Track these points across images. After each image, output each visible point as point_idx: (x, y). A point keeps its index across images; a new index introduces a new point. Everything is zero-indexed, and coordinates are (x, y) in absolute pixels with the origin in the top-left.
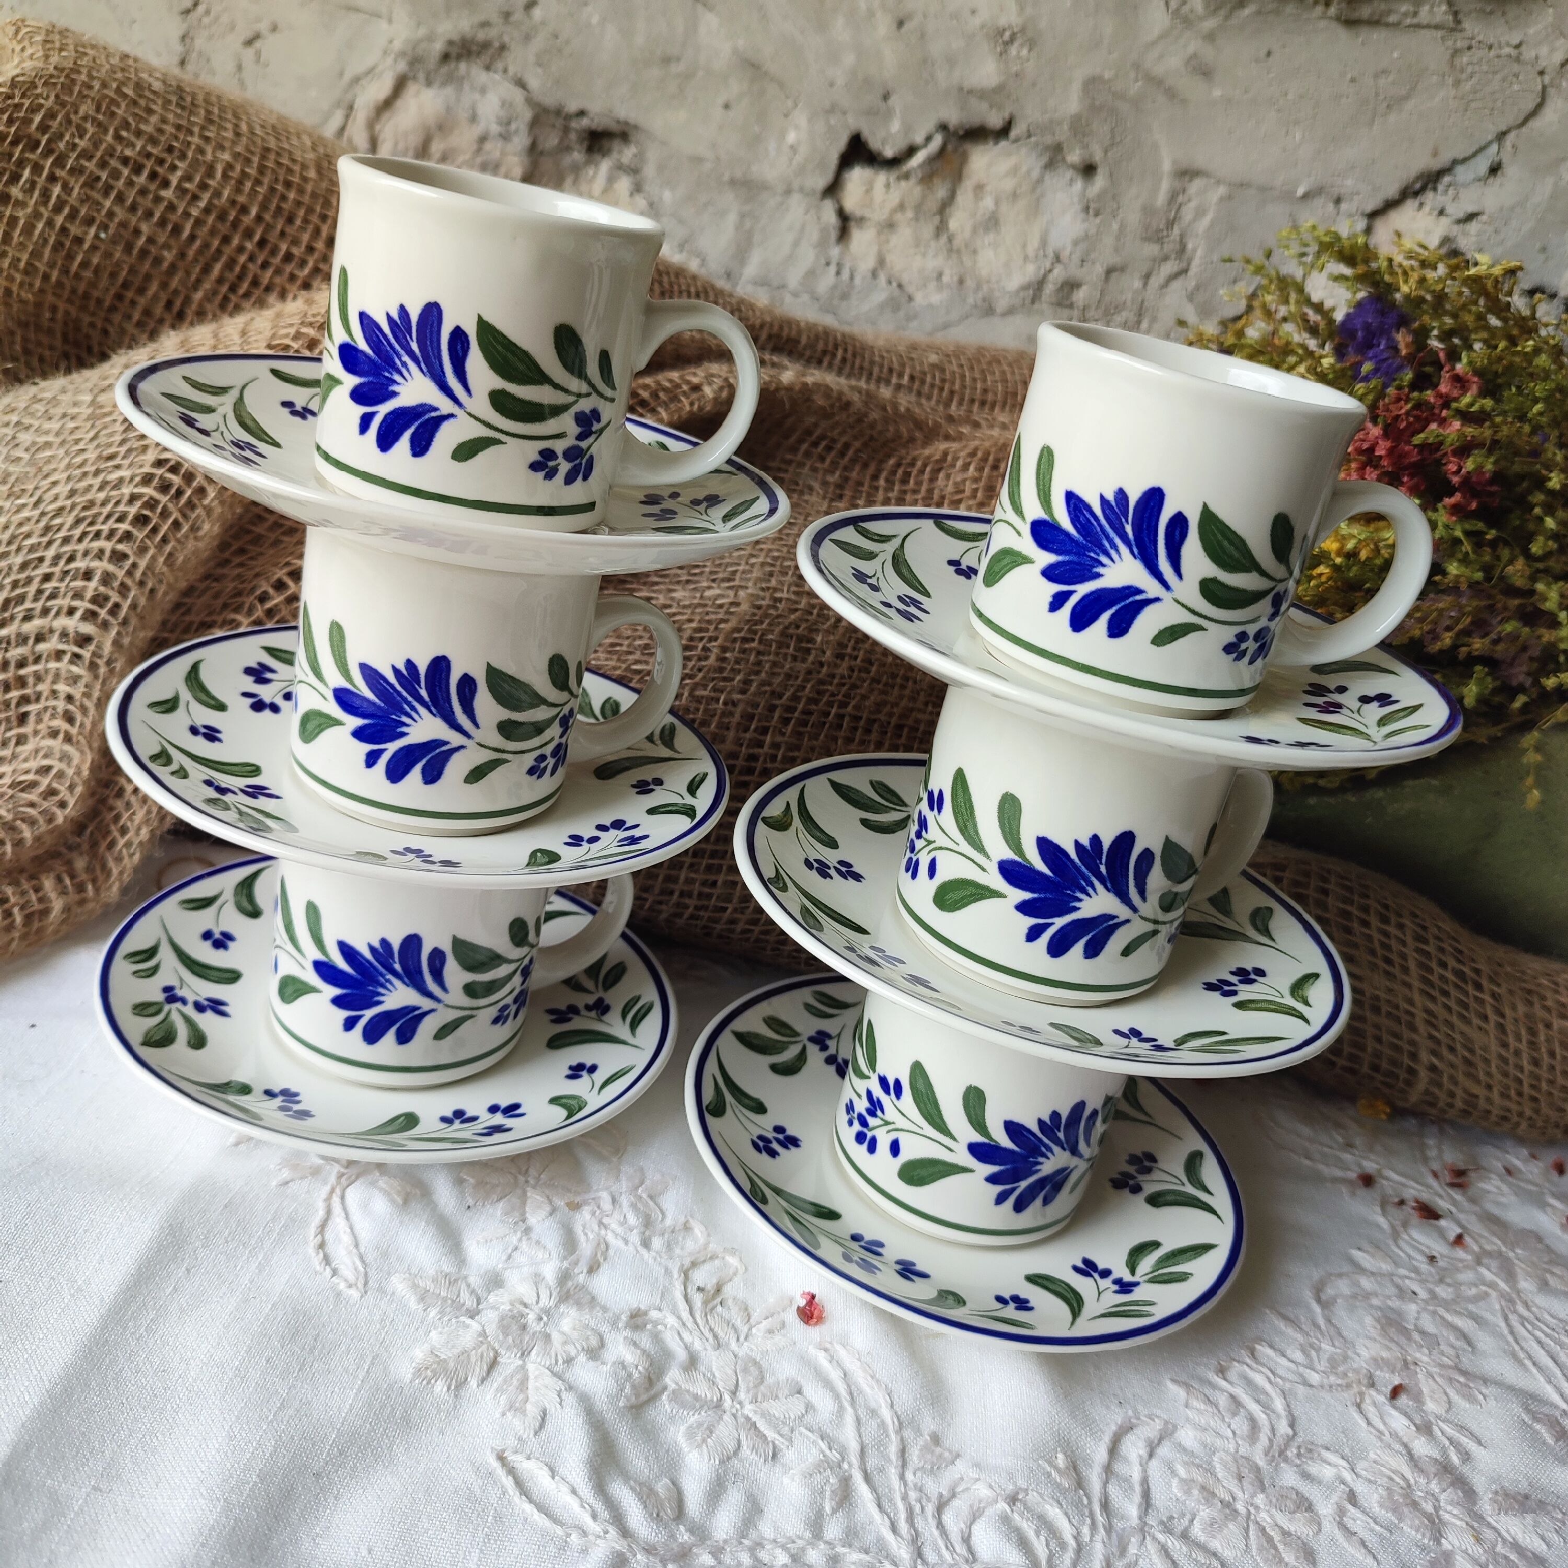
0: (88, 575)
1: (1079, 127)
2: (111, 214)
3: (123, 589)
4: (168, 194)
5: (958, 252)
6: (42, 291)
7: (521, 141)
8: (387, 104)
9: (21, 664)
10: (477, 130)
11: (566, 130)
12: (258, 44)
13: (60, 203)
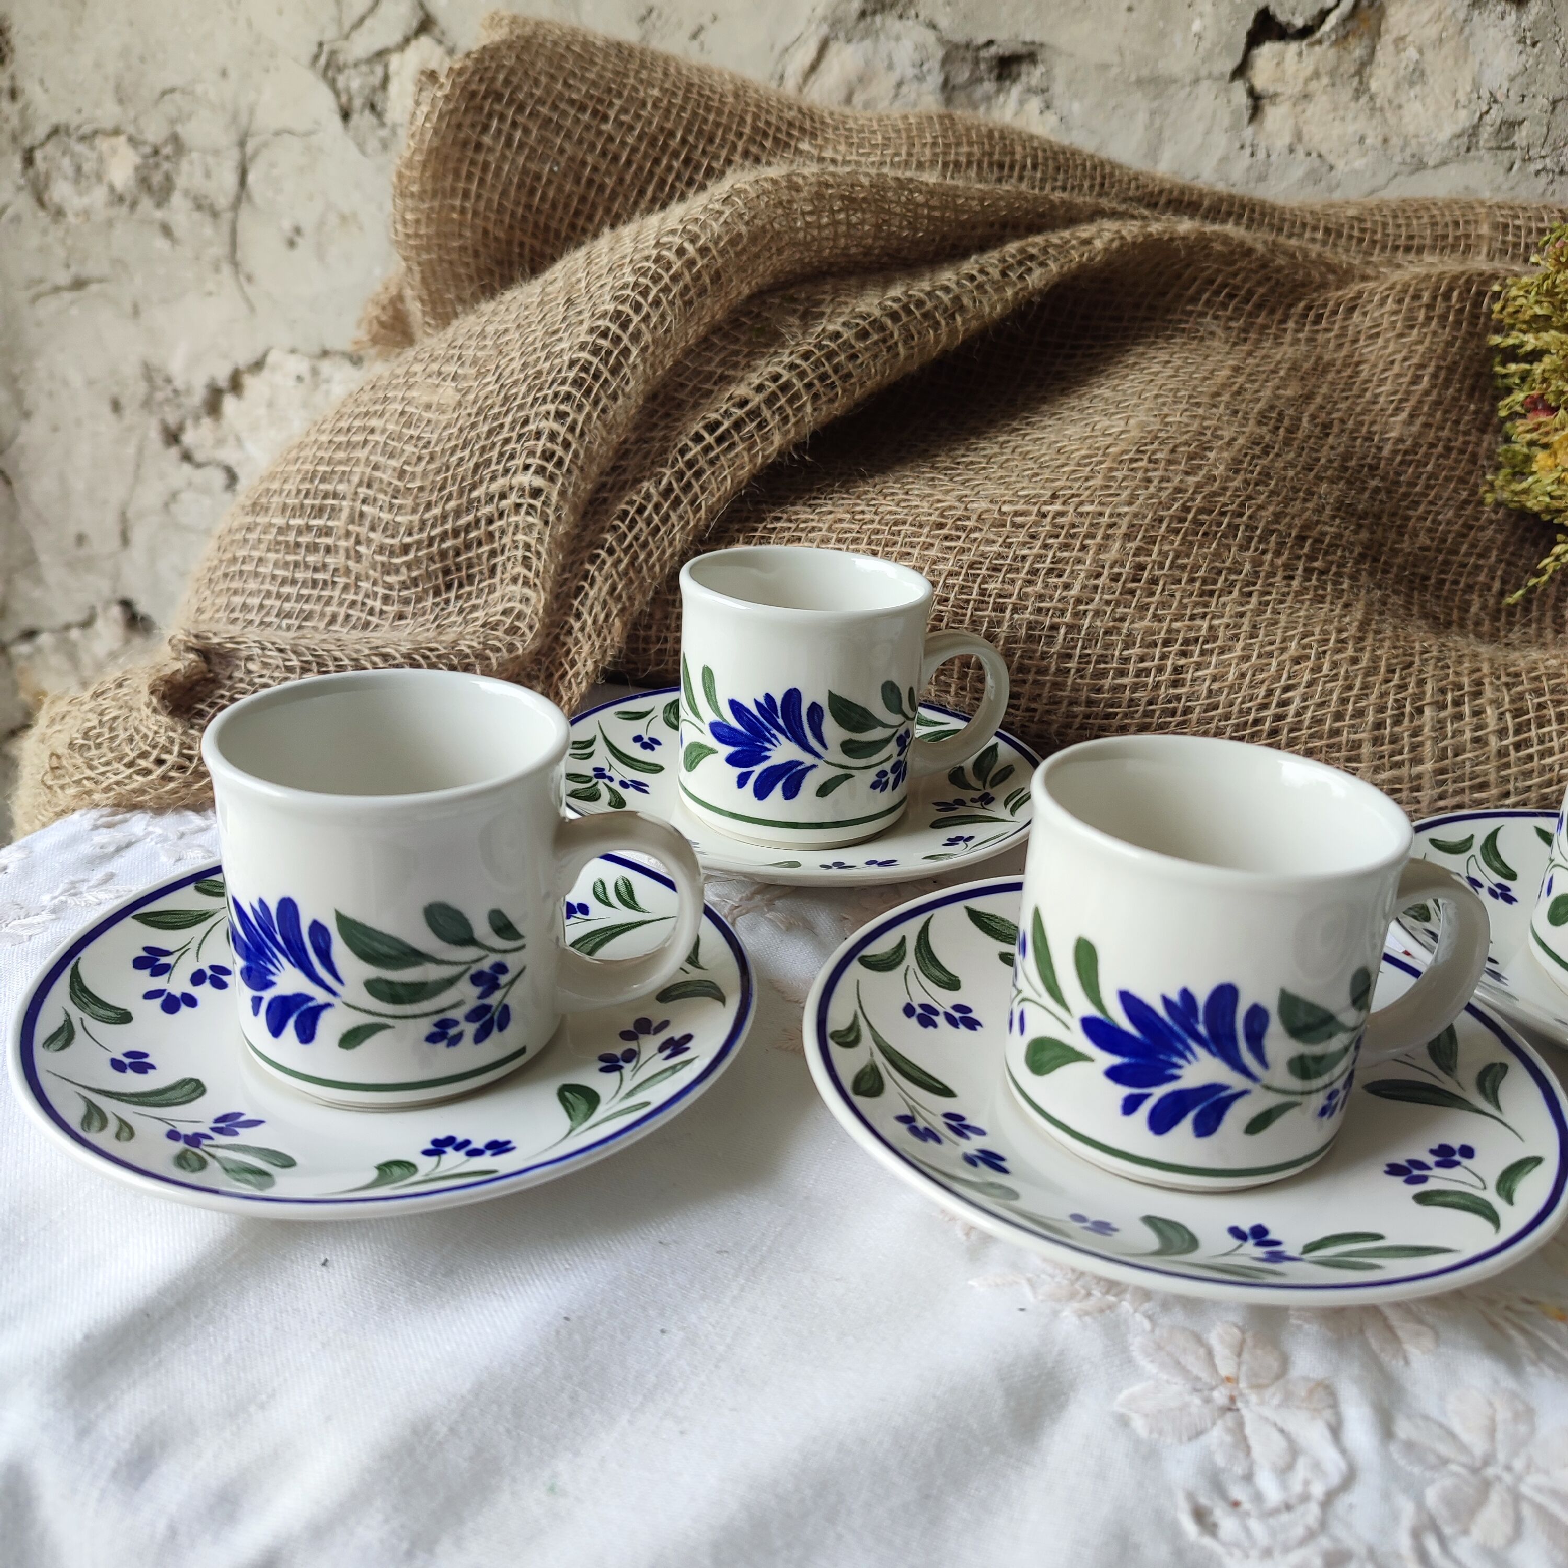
0: (538, 435)
2: (562, 151)
3: (566, 445)
4: (607, 127)
5: (1382, 109)
6: (511, 227)
7: (935, 79)
8: (814, 67)
9: (490, 521)
10: (894, 77)
11: (976, 61)
12: (702, 37)
13: (521, 145)
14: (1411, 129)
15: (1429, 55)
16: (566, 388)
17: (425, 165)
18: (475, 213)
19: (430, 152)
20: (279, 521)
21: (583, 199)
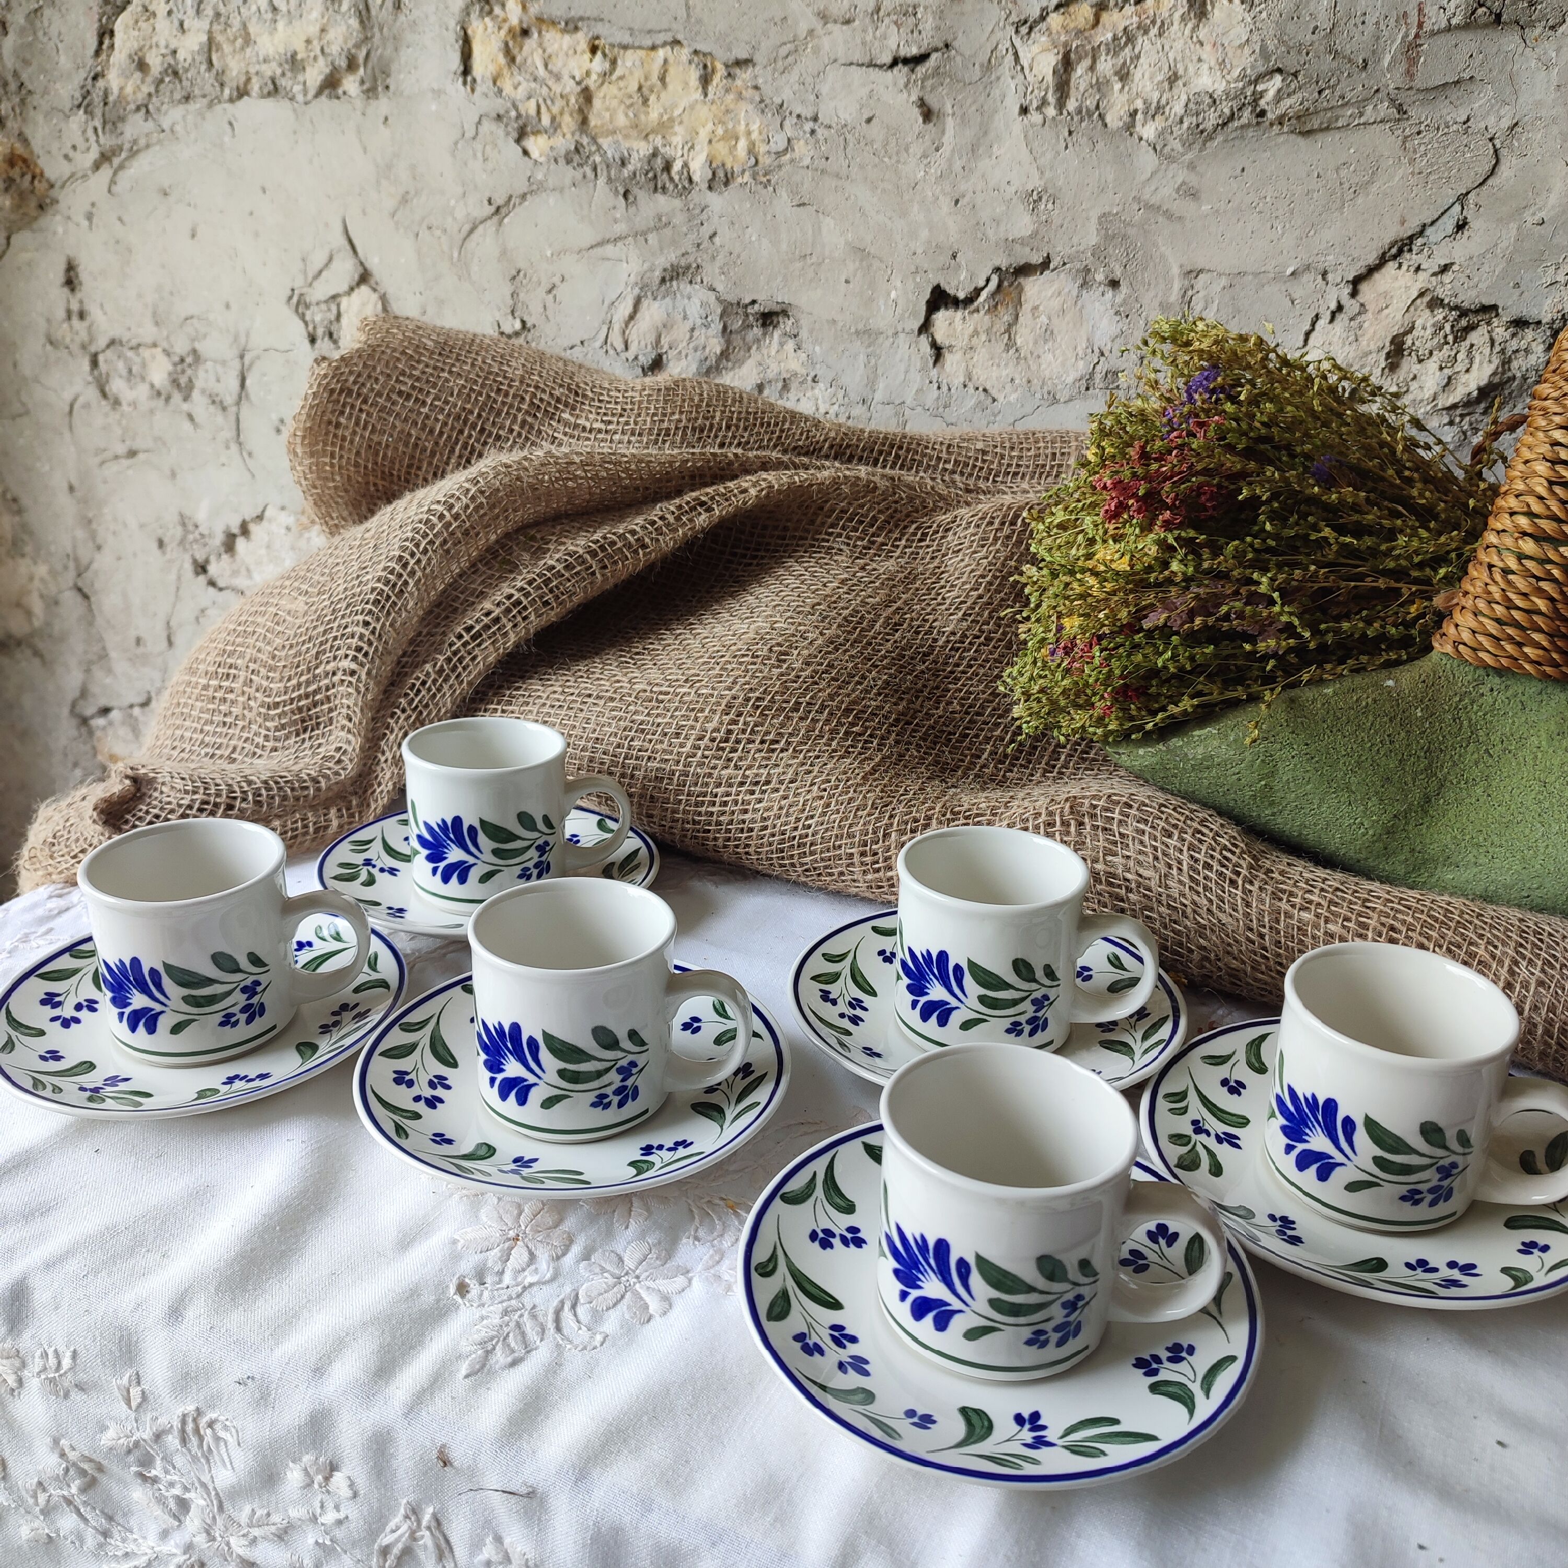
0: (353, 636)
1: (1098, 253)
2: (394, 426)
3: (370, 643)
4: (425, 410)
5: (1025, 359)
6: (366, 475)
7: (717, 327)
8: (632, 317)
9: (327, 689)
10: (688, 325)
11: (747, 315)
12: (554, 292)
13: (366, 423)
14: (1047, 373)
15: (1055, 321)
16: (369, 606)
17: (304, 437)
18: (340, 467)
19: (305, 430)
20: (203, 681)
21: (412, 457)
